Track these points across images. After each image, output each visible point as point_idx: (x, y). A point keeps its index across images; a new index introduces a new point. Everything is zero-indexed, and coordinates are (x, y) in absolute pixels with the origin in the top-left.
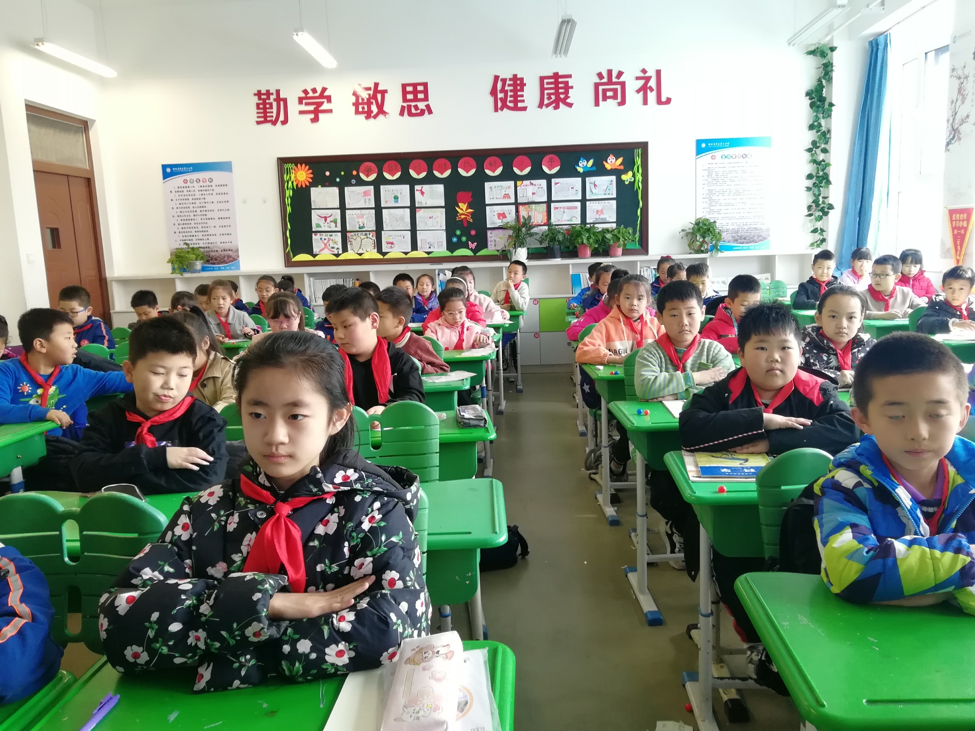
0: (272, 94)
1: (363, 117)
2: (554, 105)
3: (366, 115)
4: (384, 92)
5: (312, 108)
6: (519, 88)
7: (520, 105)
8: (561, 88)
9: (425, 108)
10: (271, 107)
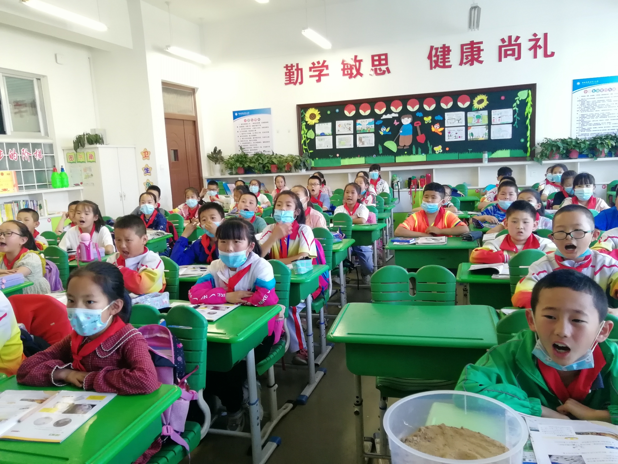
0: (294, 66)
1: (347, 77)
2: (470, 63)
3: (349, 76)
4: (360, 61)
5: (317, 73)
6: (446, 53)
7: (447, 64)
8: (475, 51)
9: (385, 70)
10: (293, 74)
